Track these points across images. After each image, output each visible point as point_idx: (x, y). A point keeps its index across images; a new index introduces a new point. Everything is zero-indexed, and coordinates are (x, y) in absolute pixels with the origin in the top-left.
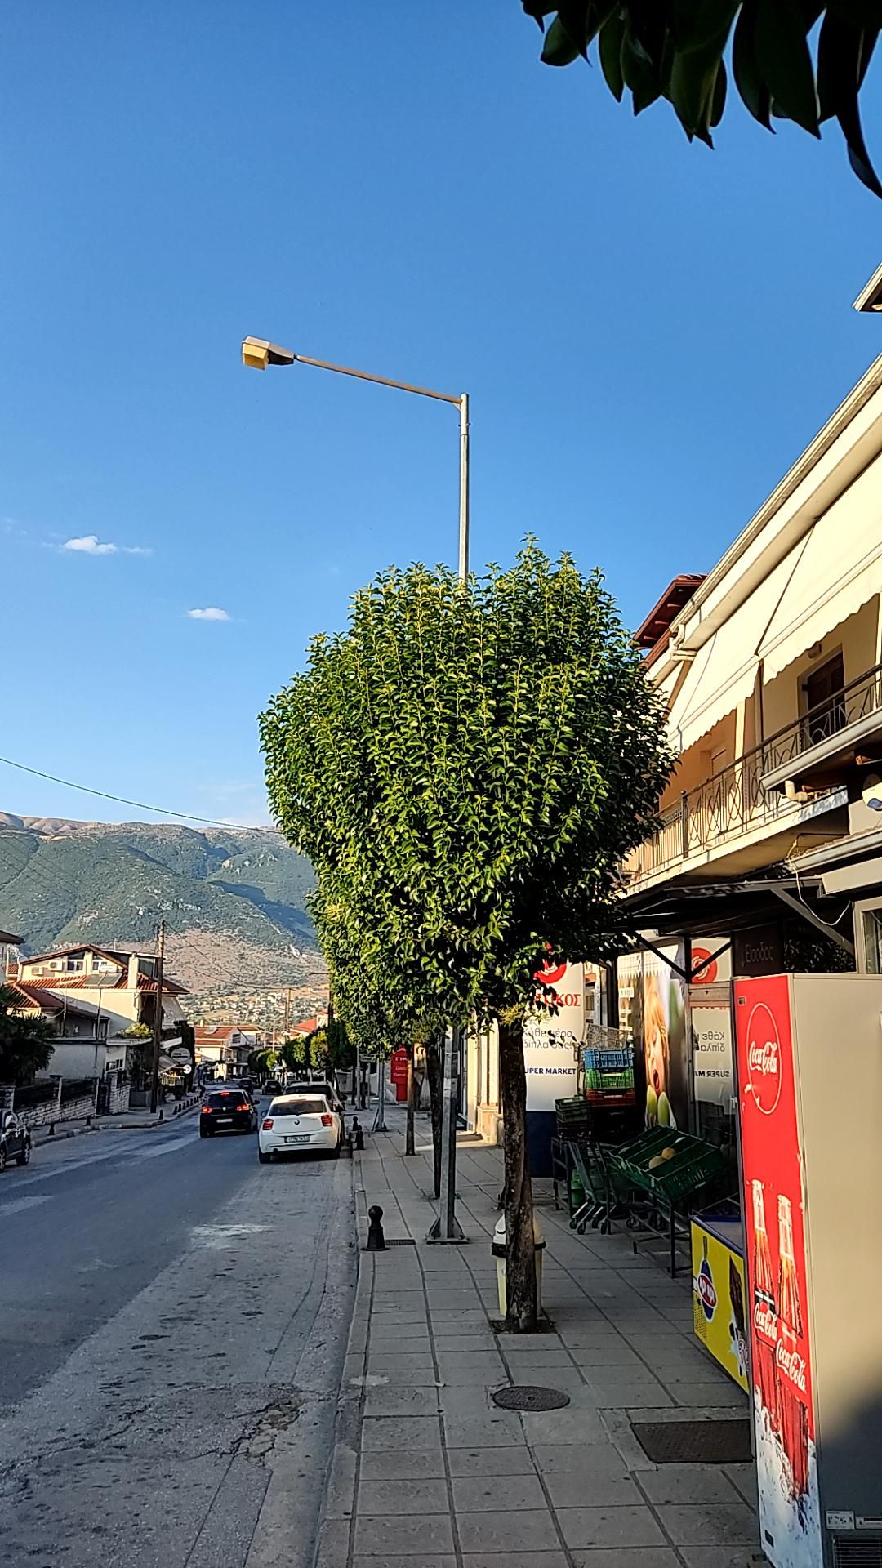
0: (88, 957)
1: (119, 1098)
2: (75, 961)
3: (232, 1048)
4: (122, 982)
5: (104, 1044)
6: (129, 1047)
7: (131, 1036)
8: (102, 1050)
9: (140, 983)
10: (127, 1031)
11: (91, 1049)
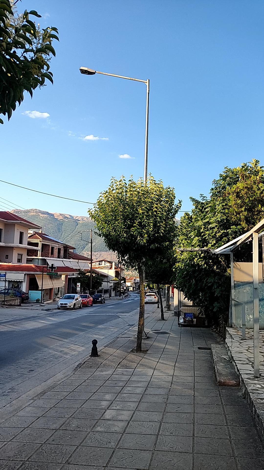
0: (103, 262)
1: (113, 294)
2: (100, 263)
3: (134, 283)
4: (111, 268)
5: (109, 282)
6: (114, 283)
7: (114, 280)
8: (109, 283)
9: (115, 268)
10: (113, 279)
11: (106, 283)
